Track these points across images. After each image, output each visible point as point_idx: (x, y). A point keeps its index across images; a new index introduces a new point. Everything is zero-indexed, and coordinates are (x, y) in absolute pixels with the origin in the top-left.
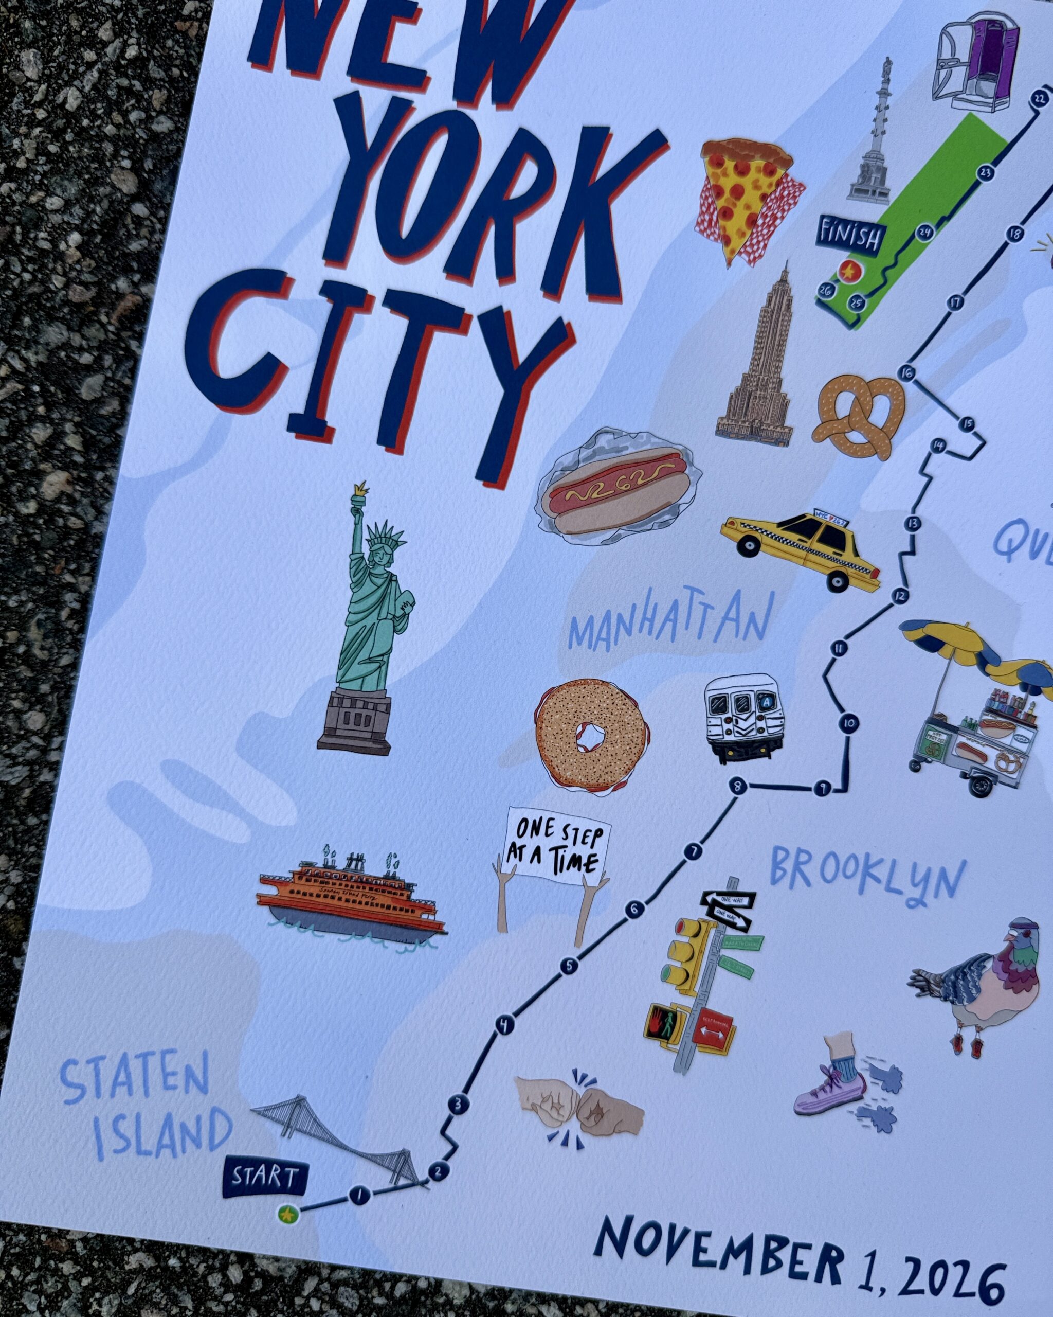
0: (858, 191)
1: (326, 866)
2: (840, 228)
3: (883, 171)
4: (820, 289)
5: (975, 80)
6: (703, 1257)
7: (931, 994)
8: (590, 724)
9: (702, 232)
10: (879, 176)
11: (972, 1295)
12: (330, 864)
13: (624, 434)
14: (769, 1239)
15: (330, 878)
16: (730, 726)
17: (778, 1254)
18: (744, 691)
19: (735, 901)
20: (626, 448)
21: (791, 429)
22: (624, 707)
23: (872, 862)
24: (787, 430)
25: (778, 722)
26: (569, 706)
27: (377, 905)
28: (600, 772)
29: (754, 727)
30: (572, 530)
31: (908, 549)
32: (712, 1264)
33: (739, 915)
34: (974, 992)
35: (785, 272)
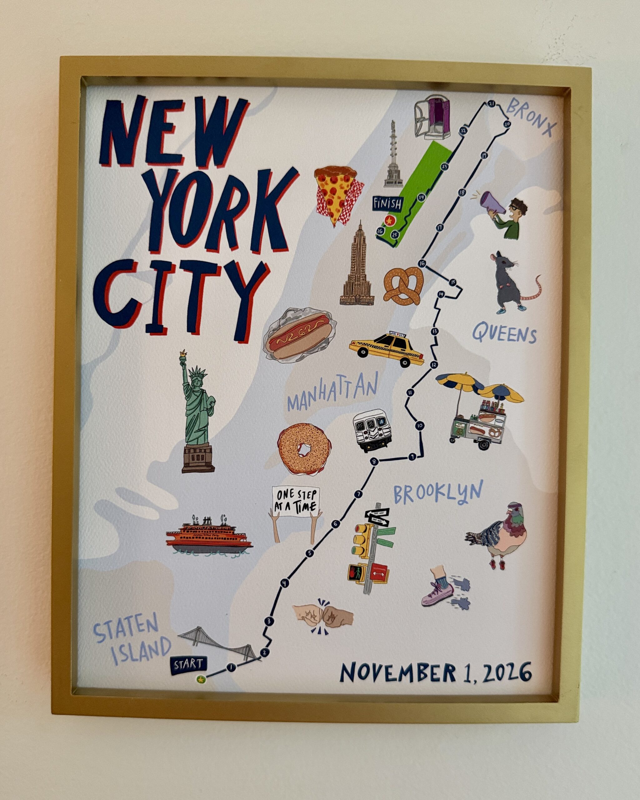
0: (388, 183)
1: (194, 524)
2: (382, 201)
3: (398, 172)
4: (377, 231)
5: (433, 126)
6: (390, 677)
7: (477, 543)
8: (303, 444)
9: (320, 212)
10: (397, 175)
11: (517, 678)
12: (196, 523)
13: (299, 310)
14: (419, 665)
15: (197, 529)
16: (367, 435)
17: (425, 671)
18: (371, 418)
19: (380, 513)
20: (301, 316)
21: (373, 297)
22: (317, 434)
23: (439, 486)
24: (372, 298)
25: (388, 430)
26: (292, 437)
27: (220, 538)
28: (311, 465)
29: (377, 434)
30: (282, 357)
31: (434, 343)
32: (395, 680)
33: (383, 520)
34: (497, 539)
35: (360, 225)
